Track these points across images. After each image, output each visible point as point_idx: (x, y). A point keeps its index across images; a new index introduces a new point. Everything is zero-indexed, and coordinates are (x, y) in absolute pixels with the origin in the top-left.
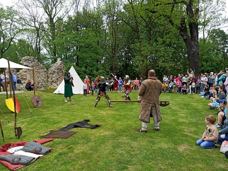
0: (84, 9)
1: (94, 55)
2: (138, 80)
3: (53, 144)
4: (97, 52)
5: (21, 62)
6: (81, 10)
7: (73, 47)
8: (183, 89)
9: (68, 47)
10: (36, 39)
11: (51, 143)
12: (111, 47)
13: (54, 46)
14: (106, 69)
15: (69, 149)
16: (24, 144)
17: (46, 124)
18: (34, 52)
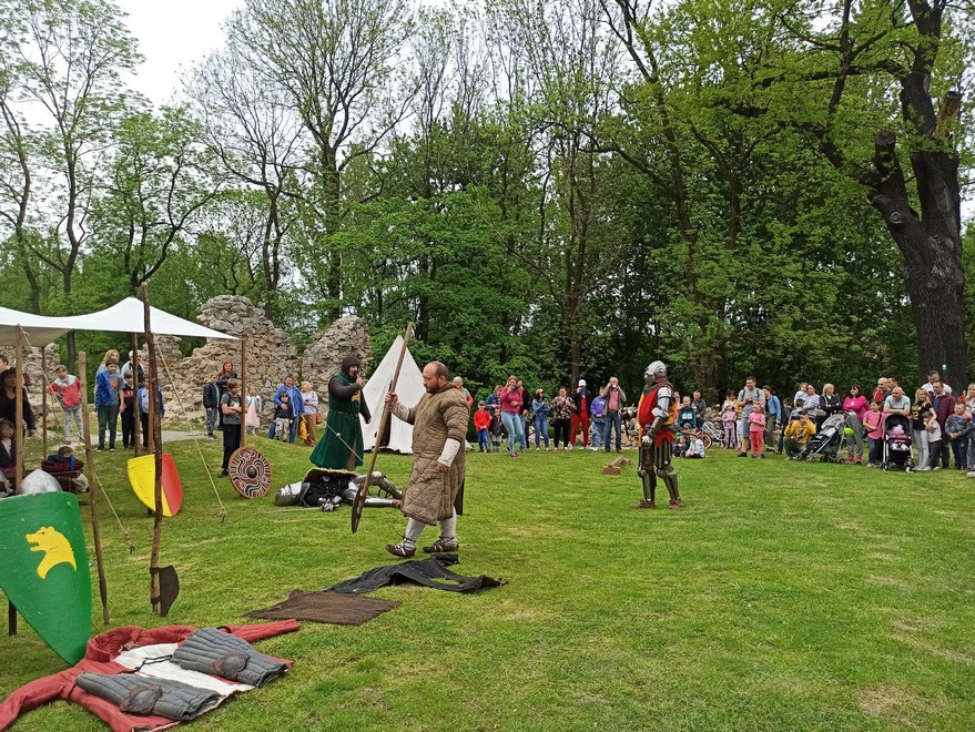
0: (456, 108)
1: (491, 295)
3: (297, 645)
4: (506, 282)
5: (201, 317)
6: (443, 111)
7: (408, 264)
9: (389, 262)
10: (265, 231)
11: (290, 639)
12: (563, 263)
13: (334, 256)
14: (538, 353)
15: (361, 669)
16: (183, 636)
17: (278, 565)
18: (254, 283)
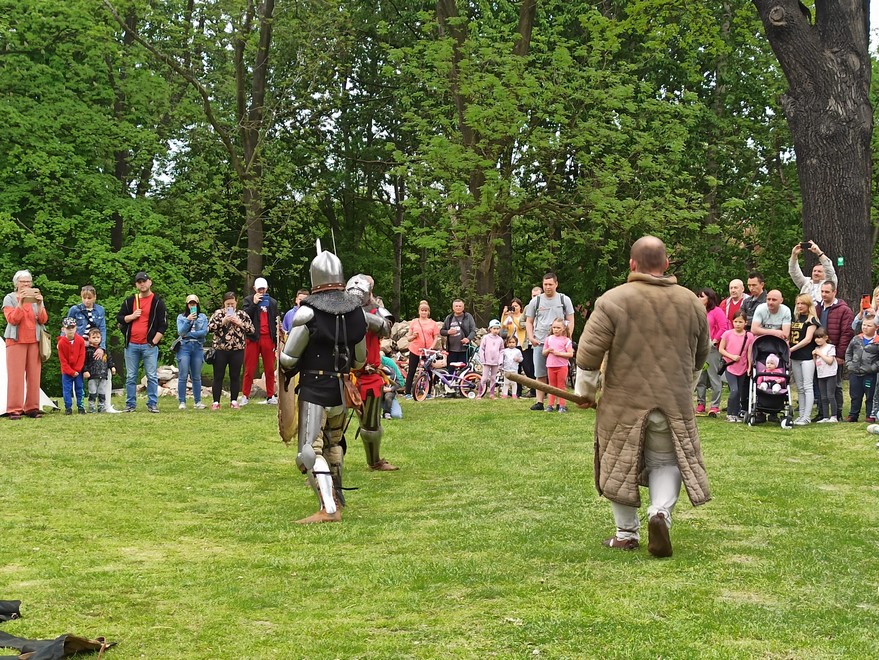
2: (433, 316)
8: (764, 386)
12: (230, 65)
14: (184, 231)
